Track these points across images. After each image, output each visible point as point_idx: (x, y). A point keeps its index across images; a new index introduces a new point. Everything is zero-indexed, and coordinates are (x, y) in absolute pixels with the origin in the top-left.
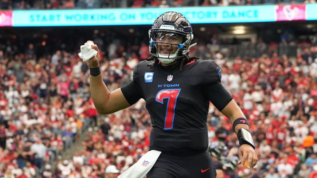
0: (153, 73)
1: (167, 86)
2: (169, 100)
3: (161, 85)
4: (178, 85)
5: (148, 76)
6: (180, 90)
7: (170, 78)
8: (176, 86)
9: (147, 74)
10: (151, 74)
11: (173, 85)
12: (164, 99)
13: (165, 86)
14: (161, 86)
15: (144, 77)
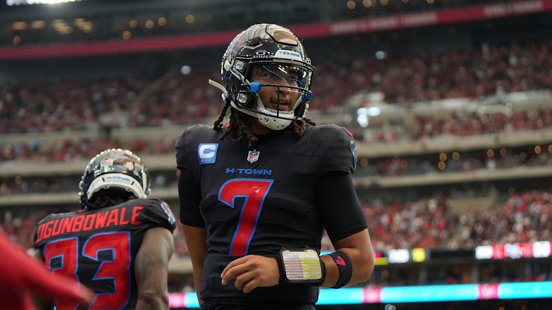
0: (217, 145)
1: (246, 172)
2: (246, 200)
3: (233, 169)
4: (270, 172)
5: (206, 151)
6: (272, 181)
7: (253, 157)
8: (264, 173)
9: (203, 148)
10: (213, 147)
11: (258, 171)
12: (236, 198)
13: (240, 172)
14: (233, 171)
15: (197, 153)
